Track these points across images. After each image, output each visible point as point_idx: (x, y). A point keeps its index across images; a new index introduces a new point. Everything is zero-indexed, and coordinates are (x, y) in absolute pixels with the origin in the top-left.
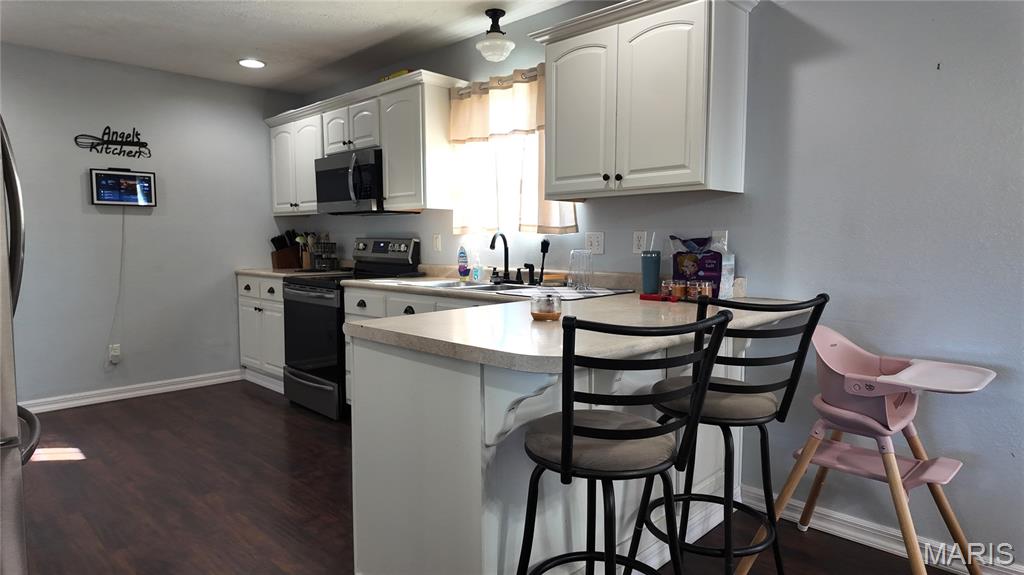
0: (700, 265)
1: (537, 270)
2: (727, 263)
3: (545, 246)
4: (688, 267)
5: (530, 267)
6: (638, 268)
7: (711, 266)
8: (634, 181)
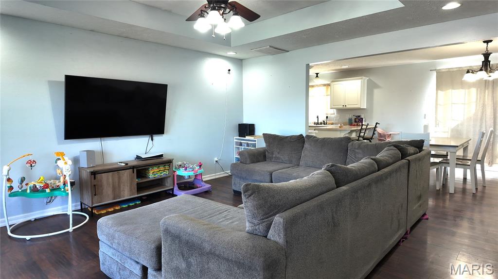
0: (359, 120)
1: (325, 122)
2: (364, 120)
3: (327, 117)
4: (357, 120)
5: (324, 121)
6: (348, 121)
7: (361, 120)
8: (348, 107)
